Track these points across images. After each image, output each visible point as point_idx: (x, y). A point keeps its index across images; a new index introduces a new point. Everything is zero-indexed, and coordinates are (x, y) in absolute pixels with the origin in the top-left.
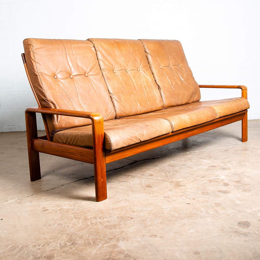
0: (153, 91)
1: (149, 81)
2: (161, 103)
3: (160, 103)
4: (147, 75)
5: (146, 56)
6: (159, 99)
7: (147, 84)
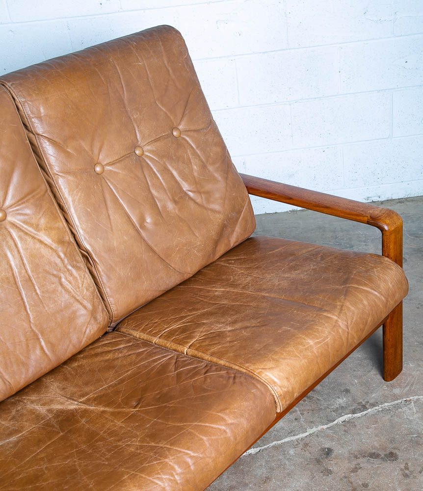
0: (61, 284)
1: (44, 251)
2: (95, 319)
3: (93, 321)
4: (37, 228)
5: (32, 144)
6: (85, 307)
7: (36, 267)
